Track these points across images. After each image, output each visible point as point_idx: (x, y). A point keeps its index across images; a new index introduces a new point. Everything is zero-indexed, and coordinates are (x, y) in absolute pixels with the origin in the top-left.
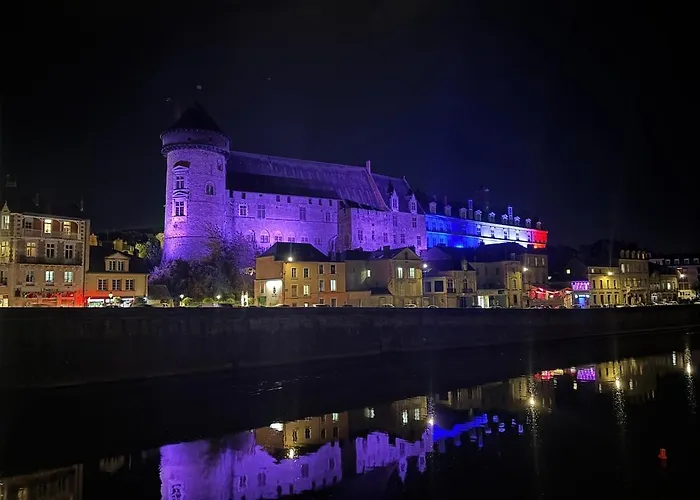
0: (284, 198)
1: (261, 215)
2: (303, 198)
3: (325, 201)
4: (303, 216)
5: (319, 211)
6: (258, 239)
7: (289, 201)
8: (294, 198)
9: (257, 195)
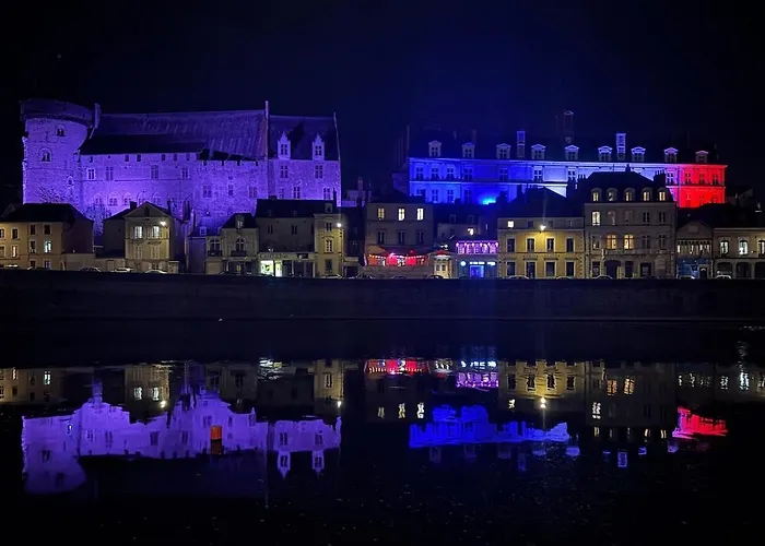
0: (133, 157)
1: (109, 177)
2: (155, 155)
3: (182, 156)
4: (155, 175)
5: (173, 168)
6: (106, 202)
7: (139, 160)
8: (144, 156)
9: (105, 157)
